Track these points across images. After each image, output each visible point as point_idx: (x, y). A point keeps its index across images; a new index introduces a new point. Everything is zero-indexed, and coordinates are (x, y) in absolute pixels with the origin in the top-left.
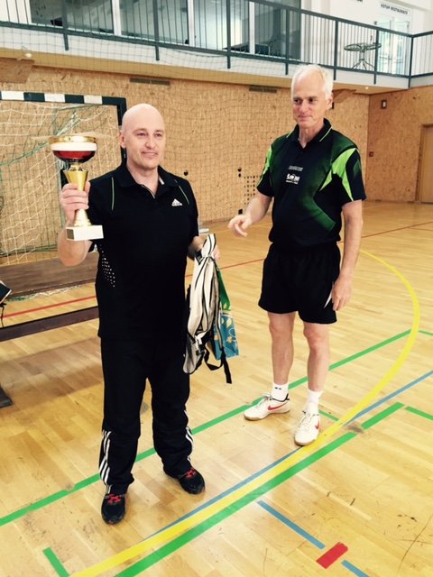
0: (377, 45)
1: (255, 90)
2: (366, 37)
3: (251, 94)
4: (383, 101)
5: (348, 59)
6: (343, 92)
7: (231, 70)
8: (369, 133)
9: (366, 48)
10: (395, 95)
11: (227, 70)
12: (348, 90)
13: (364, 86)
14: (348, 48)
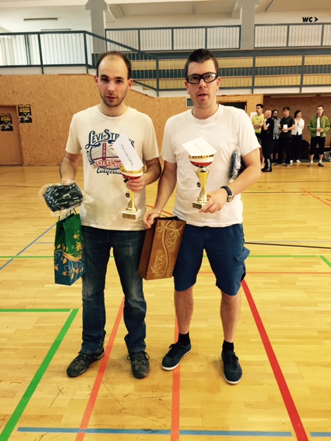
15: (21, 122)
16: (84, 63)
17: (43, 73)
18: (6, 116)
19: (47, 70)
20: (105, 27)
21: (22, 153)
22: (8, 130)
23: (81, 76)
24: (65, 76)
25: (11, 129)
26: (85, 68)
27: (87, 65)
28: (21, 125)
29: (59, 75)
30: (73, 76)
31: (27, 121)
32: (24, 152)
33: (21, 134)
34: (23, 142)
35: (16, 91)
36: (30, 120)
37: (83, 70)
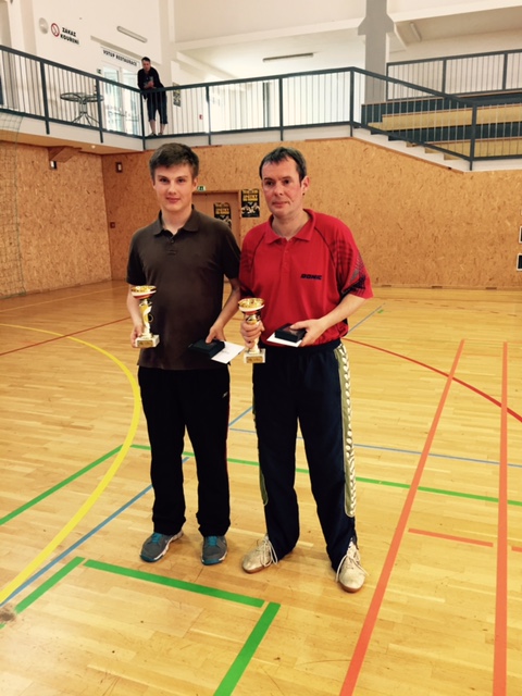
0: (98, 98)
2: (85, 87)
4: (117, 164)
5: (69, 111)
6: (65, 150)
8: (107, 201)
9: (86, 100)
10: (130, 157)
12: (72, 148)
13: (90, 145)
14: (66, 97)
15: (244, 216)
16: (348, 119)
17: (282, 139)
18: (223, 207)
19: (288, 135)
20: (387, 61)
23: (340, 142)
24: (316, 143)
26: (348, 127)
27: (352, 124)
28: (243, 219)
29: (307, 141)
30: (328, 143)
31: (252, 215)
33: (242, 234)
35: (240, 168)
36: (257, 214)
37: (344, 132)
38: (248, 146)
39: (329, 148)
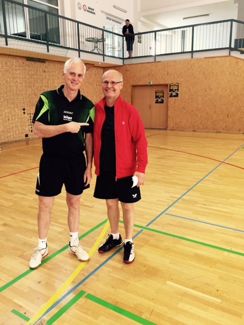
0: (103, 40)
1: (30, 60)
2: (97, 34)
3: (28, 63)
5: (90, 46)
7: (8, 46)
9: (97, 41)
10: (116, 68)
11: (5, 46)
12: (90, 64)
13: (98, 62)
14: (88, 40)
15: (170, 96)
16: (228, 46)
17: (192, 57)
18: (160, 92)
19: (196, 55)
21: (167, 120)
22: (160, 102)
23: (223, 58)
24: (210, 59)
25: (162, 102)
26: (228, 50)
27: (230, 49)
28: (170, 98)
29: (206, 58)
30: (217, 59)
31: (175, 96)
32: (169, 120)
33: (169, 105)
34: (169, 112)
35: (170, 73)
36: (177, 95)
37: (226, 53)
38: (174, 62)
39: (217, 62)
